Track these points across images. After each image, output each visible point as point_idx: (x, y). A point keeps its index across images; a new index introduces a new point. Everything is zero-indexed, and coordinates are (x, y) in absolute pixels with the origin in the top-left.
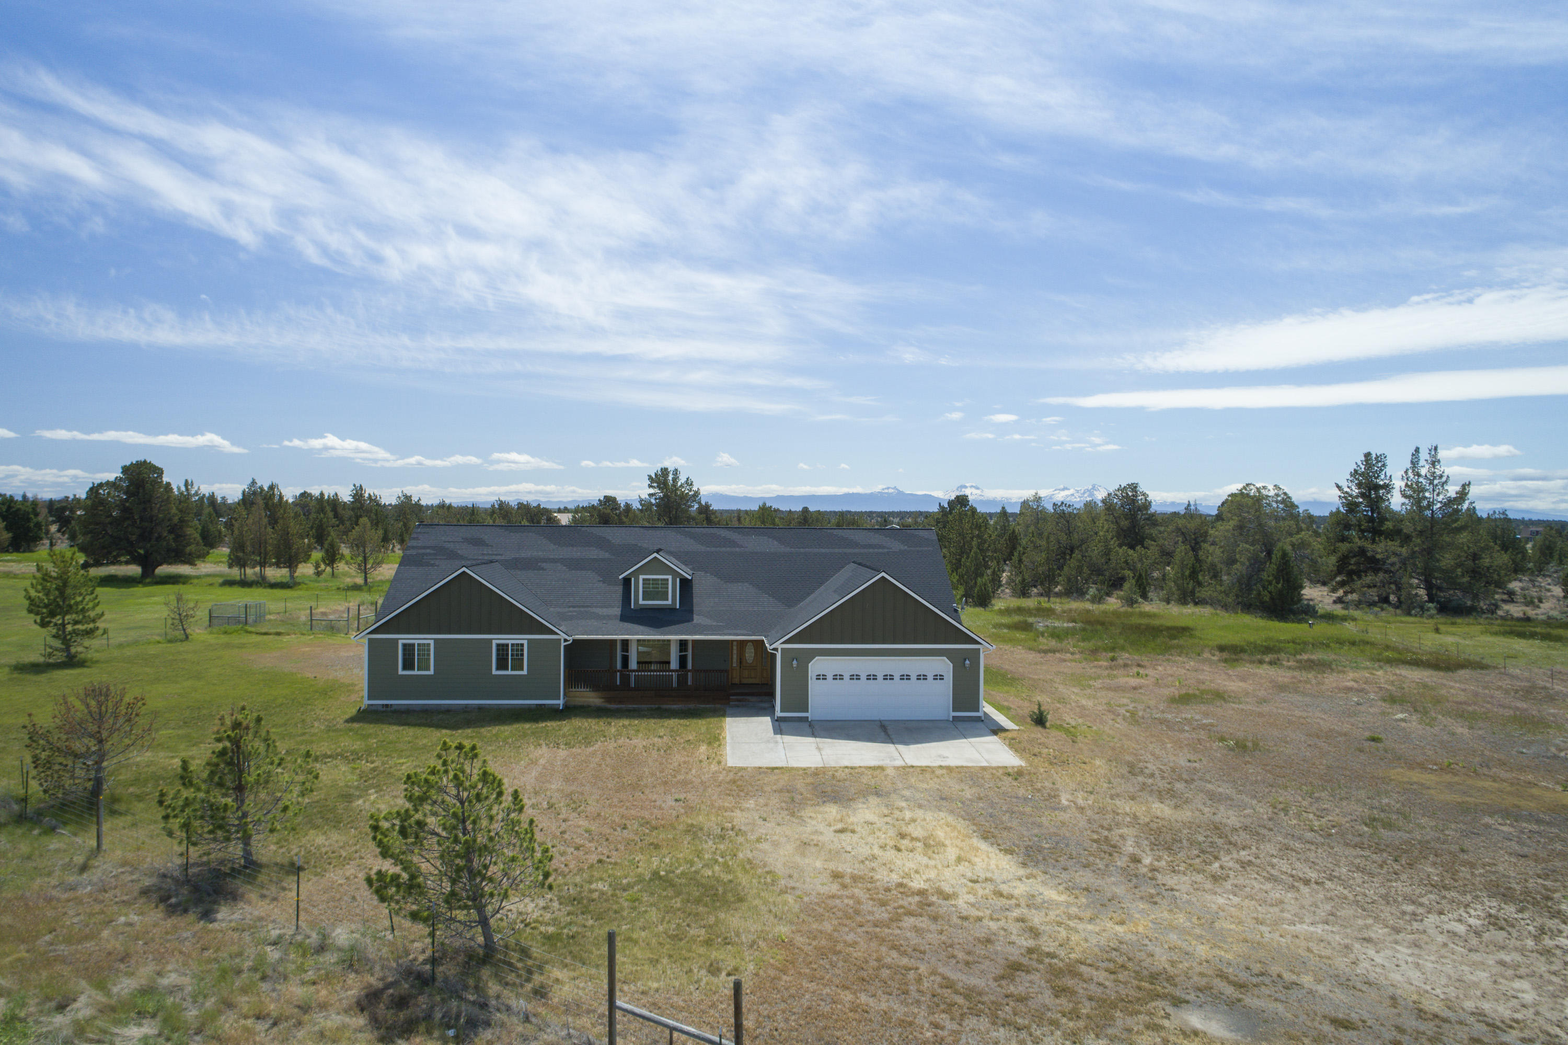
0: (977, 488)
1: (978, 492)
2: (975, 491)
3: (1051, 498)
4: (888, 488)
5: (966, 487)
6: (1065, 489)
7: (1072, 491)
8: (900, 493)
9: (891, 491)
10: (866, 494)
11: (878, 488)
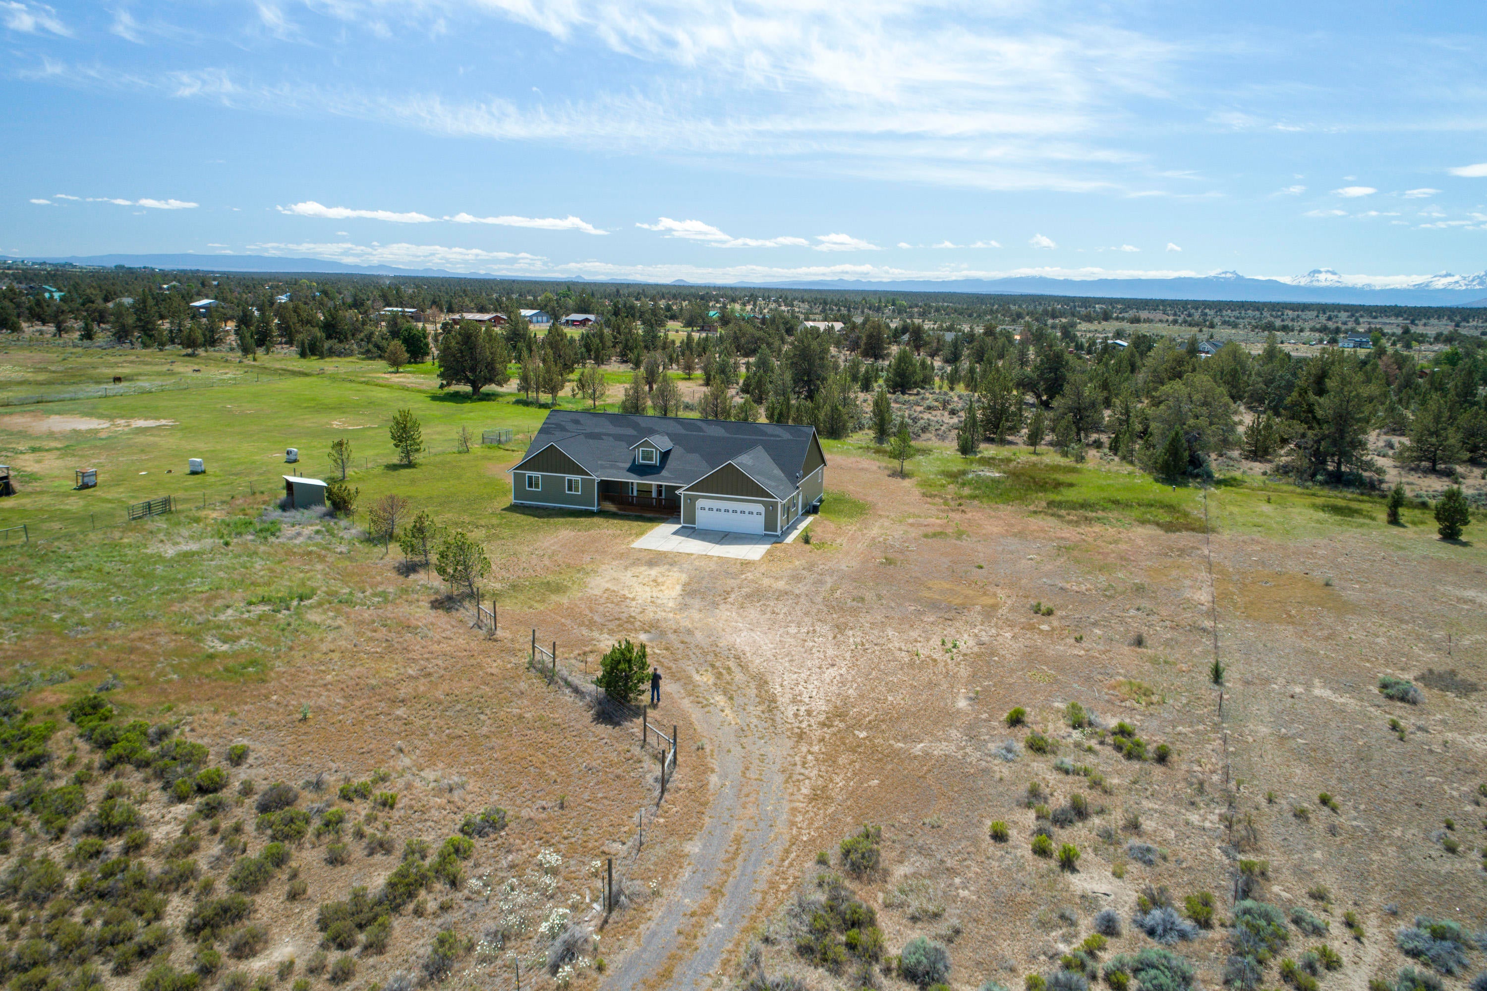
0: (1334, 273)
1: (1335, 278)
2: (1330, 277)
3: (1427, 286)
4: (1226, 273)
5: (1319, 272)
6: (1448, 275)
7: (1457, 278)
8: (1239, 278)
9: (1228, 275)
10: (1199, 279)
11: (1212, 273)
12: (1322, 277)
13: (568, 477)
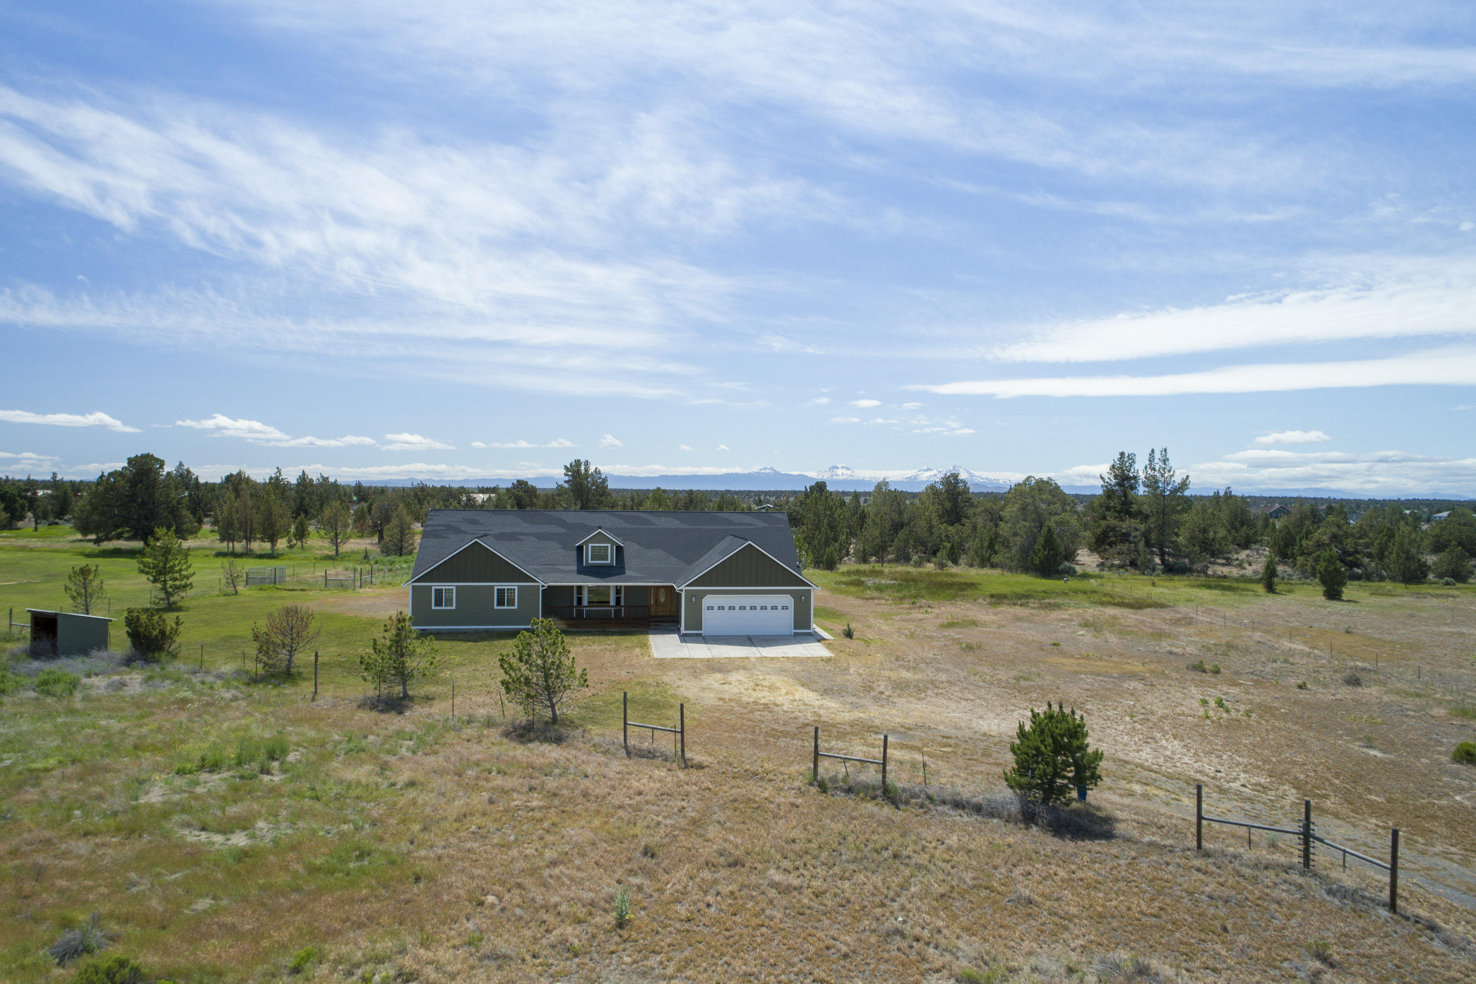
0: (848, 469)
1: (849, 472)
2: (846, 472)
4: (765, 469)
5: (838, 468)
6: (928, 470)
7: (935, 469)
8: (777, 473)
9: (768, 471)
10: (744, 474)
11: (755, 469)
12: (839, 472)
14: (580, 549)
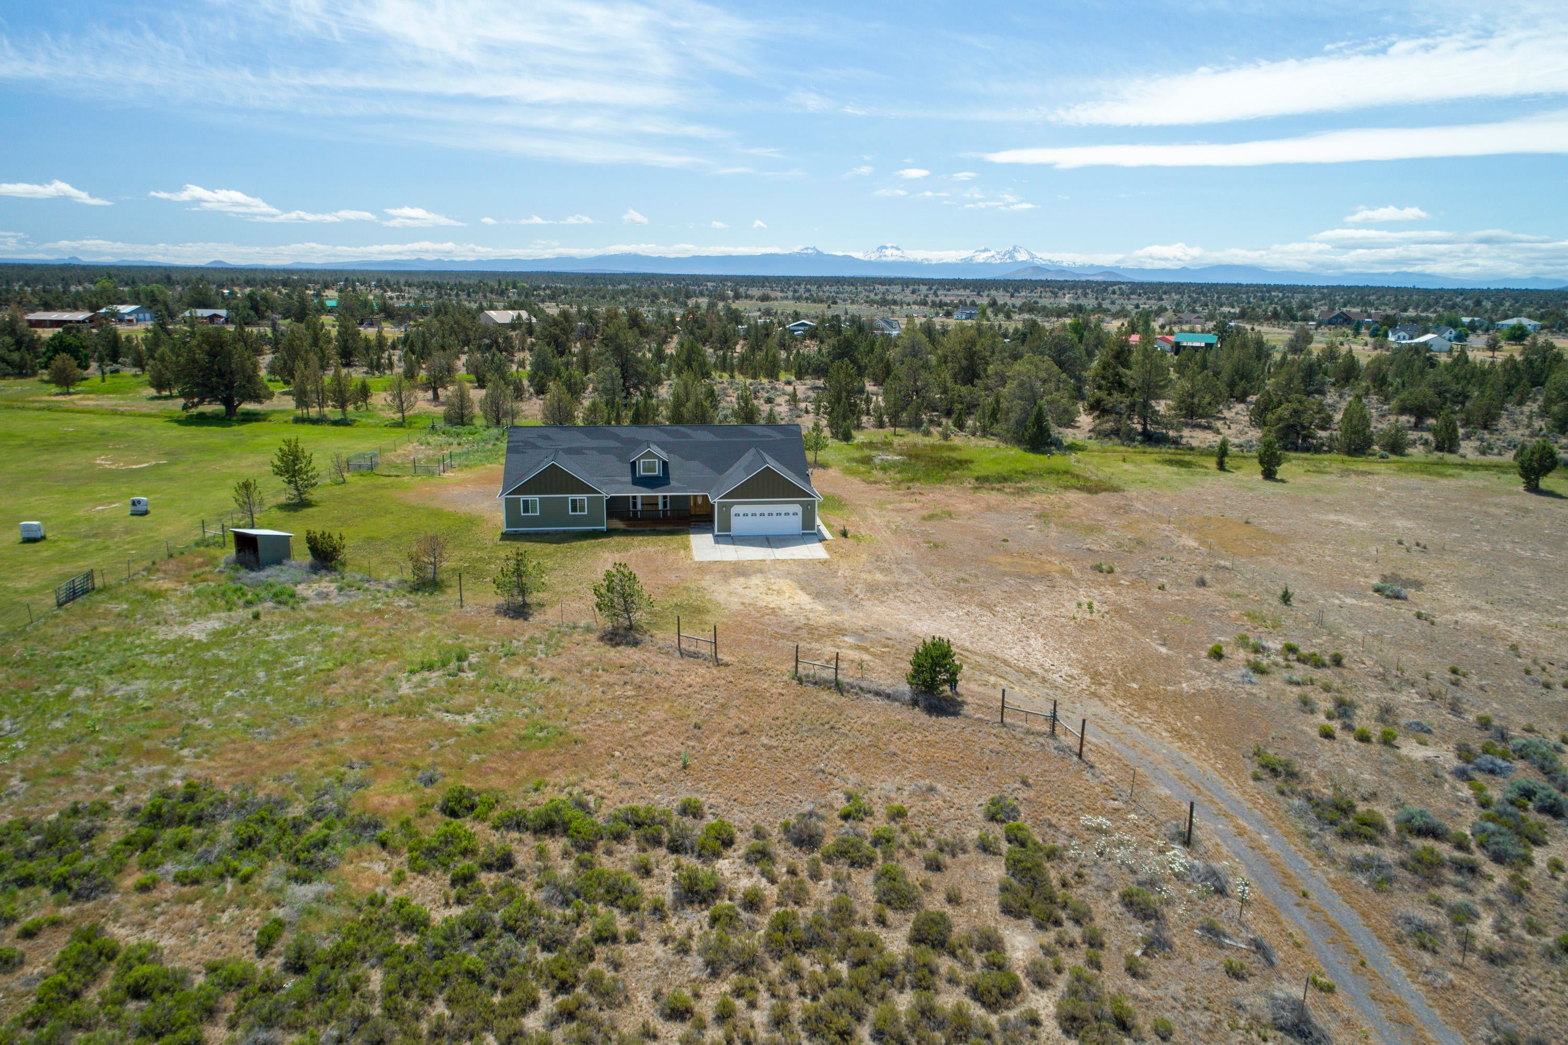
0: (898, 249)
1: (898, 253)
2: (895, 252)
3: (969, 260)
4: (807, 249)
5: (887, 248)
6: (987, 250)
8: (819, 254)
9: (810, 251)
10: (783, 255)
11: (796, 249)
12: (888, 252)
13: (571, 497)
14: (634, 464)
